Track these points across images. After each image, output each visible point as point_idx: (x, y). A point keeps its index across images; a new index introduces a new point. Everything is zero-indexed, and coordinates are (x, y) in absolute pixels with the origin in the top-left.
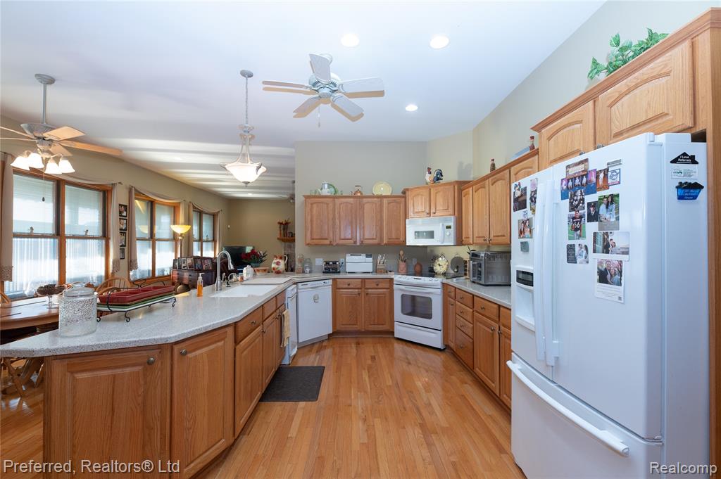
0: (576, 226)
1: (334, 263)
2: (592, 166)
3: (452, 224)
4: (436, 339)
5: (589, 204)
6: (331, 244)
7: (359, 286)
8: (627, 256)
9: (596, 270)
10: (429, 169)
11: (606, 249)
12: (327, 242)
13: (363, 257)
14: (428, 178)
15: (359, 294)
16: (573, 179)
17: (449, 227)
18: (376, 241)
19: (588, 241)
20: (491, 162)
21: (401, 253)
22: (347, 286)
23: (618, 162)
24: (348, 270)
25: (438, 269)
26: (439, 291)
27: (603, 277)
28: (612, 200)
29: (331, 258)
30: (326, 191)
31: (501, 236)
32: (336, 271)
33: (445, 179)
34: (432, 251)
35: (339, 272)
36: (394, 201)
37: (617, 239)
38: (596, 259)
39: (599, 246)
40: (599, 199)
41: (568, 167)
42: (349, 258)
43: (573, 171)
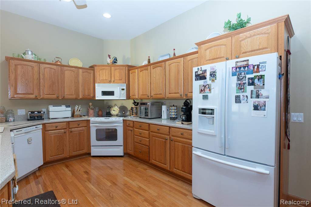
0: (241, 87)
1: (39, 112)
2: (250, 63)
3: (125, 88)
4: (120, 151)
5: (249, 79)
6: (36, 98)
7: (65, 127)
8: (268, 99)
9: (252, 105)
10: (109, 56)
11: (258, 96)
12: (33, 96)
13: (63, 108)
14: (109, 61)
15: (65, 133)
16: (240, 68)
17: (123, 89)
18: (74, 97)
19: (248, 93)
20: (148, 58)
21: (91, 104)
22: (55, 128)
23: (265, 62)
24: (51, 117)
25: (113, 112)
26: (122, 124)
27: (256, 108)
28: (261, 77)
29: (35, 109)
30: (29, 56)
31: (159, 94)
32: (40, 118)
33: (119, 62)
34: (107, 103)
35: (43, 119)
36: (87, 72)
37: (263, 92)
38: (253, 101)
39: (254, 96)
40: (254, 77)
41: (237, 62)
42: (51, 108)
43: (239, 64)
